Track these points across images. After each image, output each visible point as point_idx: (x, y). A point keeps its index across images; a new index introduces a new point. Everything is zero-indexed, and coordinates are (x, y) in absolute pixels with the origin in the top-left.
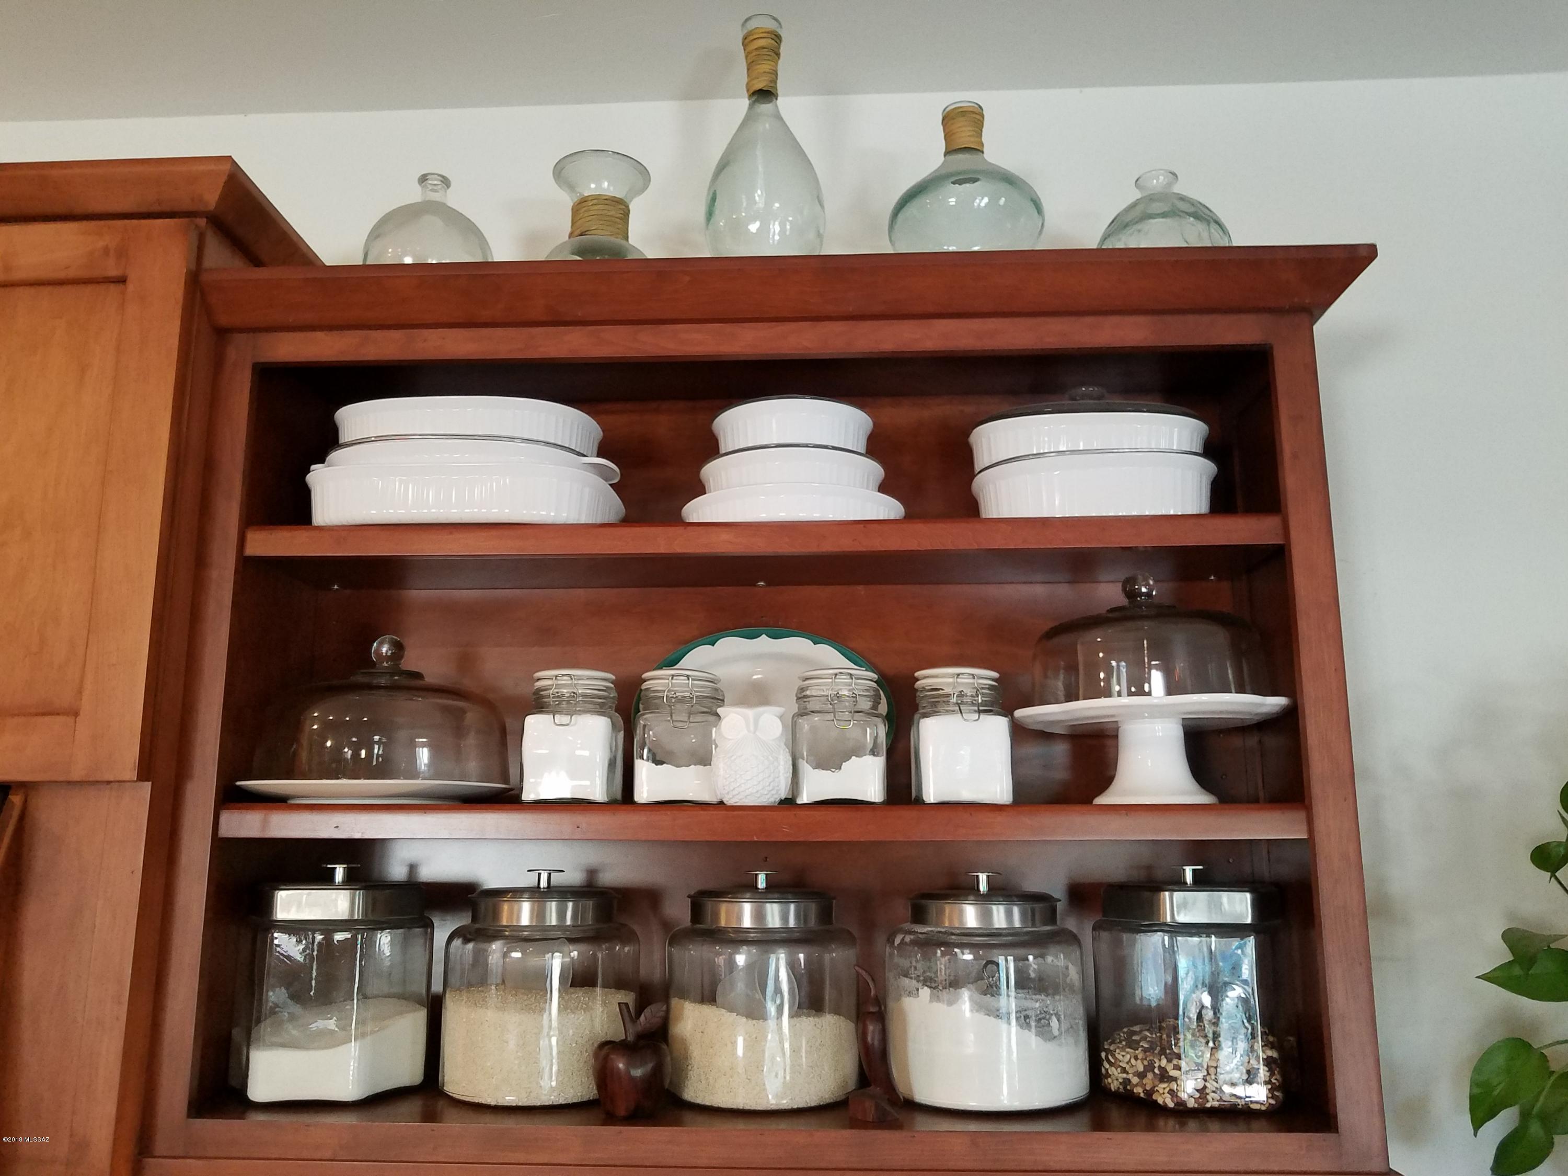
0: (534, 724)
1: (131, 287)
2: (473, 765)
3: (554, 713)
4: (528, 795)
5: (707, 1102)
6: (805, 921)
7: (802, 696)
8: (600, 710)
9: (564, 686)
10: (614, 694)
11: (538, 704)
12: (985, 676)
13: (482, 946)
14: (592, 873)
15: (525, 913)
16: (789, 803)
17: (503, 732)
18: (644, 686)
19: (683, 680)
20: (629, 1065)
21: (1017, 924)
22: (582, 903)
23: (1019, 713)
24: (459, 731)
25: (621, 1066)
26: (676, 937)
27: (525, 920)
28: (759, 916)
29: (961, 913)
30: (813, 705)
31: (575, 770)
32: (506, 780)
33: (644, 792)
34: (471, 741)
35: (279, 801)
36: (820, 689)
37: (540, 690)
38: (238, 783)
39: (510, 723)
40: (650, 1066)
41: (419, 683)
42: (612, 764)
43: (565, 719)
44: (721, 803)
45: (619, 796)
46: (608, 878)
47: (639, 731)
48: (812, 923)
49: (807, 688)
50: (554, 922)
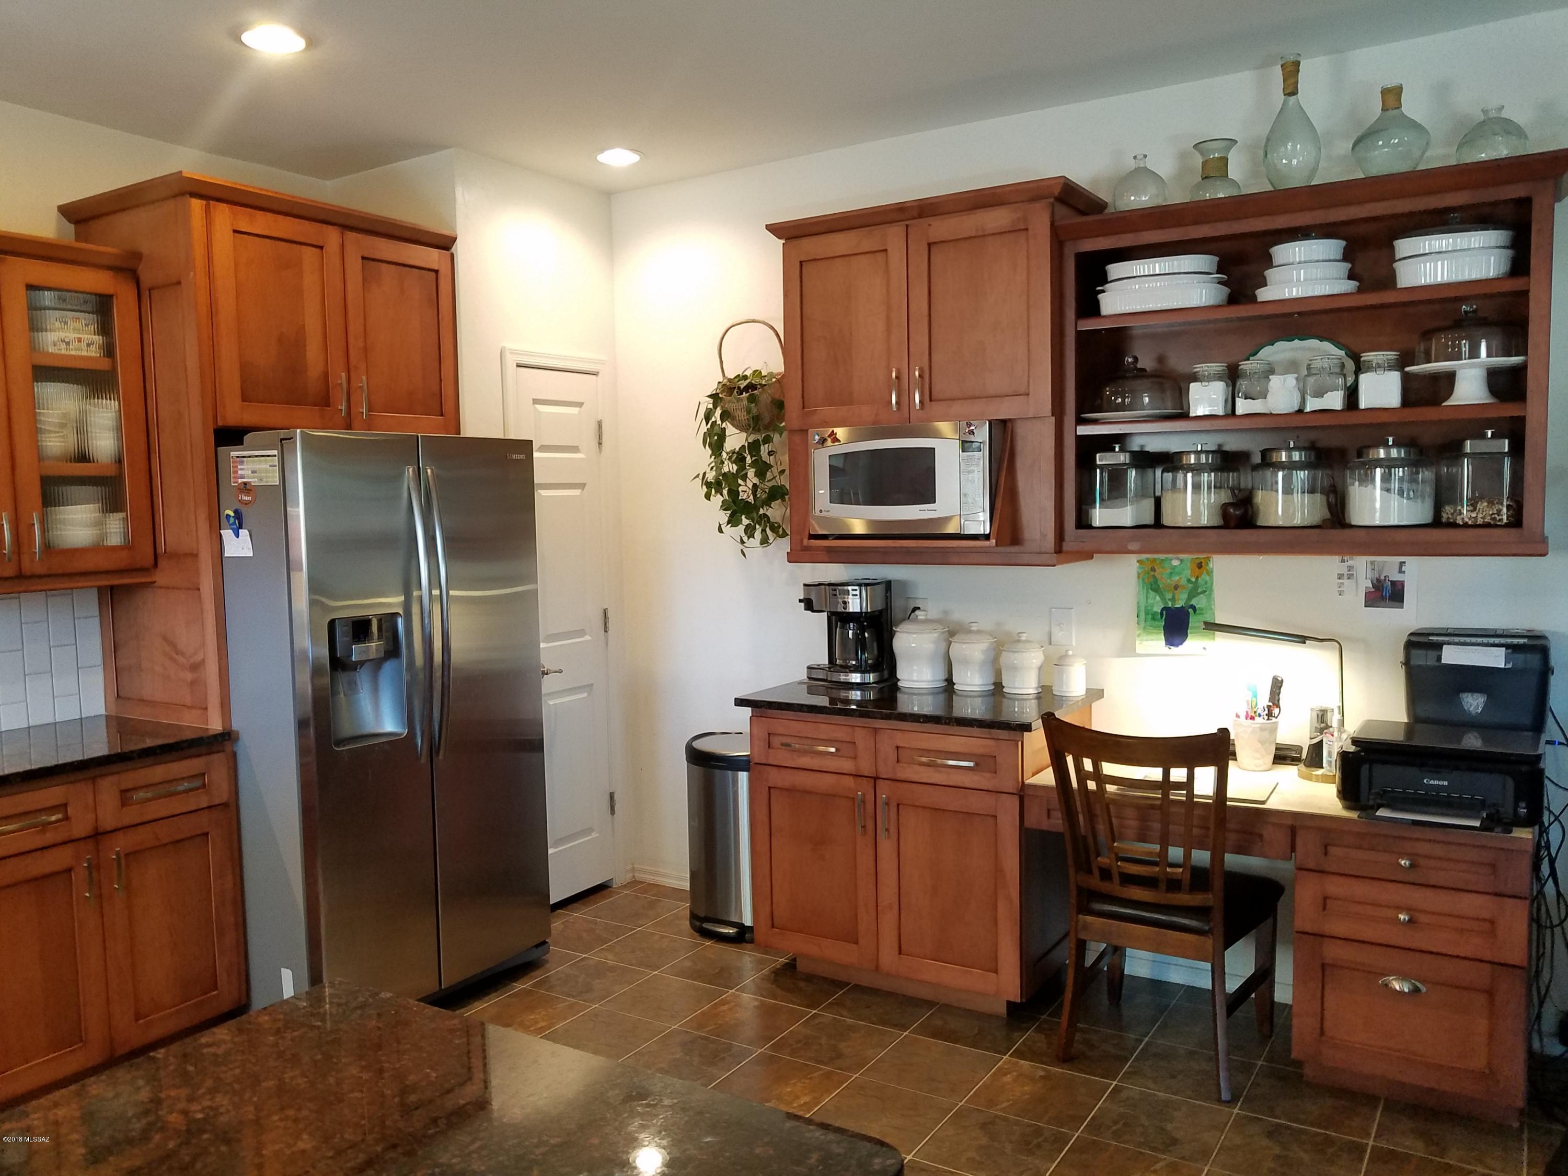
0: (1193, 386)
1: (1030, 232)
2: (1169, 404)
3: (1201, 382)
4: (1192, 414)
5: (1266, 525)
6: (1310, 458)
7: (1309, 367)
8: (1220, 379)
9: (1206, 371)
10: (1227, 372)
11: (1195, 378)
12: (1391, 355)
13: (1175, 473)
14: (1220, 446)
15: (1193, 459)
16: (1300, 411)
17: (1180, 390)
18: (1240, 368)
19: (1256, 365)
20: (1234, 510)
21: (1403, 455)
22: (1215, 455)
23: (1407, 369)
24: (1163, 391)
25: (1232, 510)
26: (1255, 468)
27: (1192, 461)
28: (1290, 457)
29: (1378, 453)
30: (1313, 371)
31: (1211, 403)
32: (1182, 409)
33: (1239, 411)
34: (1168, 393)
35: (1095, 422)
36: (1317, 364)
37: (1196, 372)
38: (1082, 415)
39: (1183, 385)
40: (1242, 511)
41: (1144, 374)
42: (1226, 401)
43: (1206, 384)
44: (1271, 414)
45: (1230, 412)
46: (1227, 448)
47: (1237, 386)
48: (1313, 458)
49: (1310, 365)
50: (1204, 461)
